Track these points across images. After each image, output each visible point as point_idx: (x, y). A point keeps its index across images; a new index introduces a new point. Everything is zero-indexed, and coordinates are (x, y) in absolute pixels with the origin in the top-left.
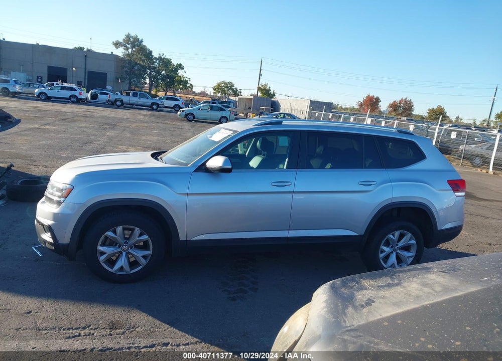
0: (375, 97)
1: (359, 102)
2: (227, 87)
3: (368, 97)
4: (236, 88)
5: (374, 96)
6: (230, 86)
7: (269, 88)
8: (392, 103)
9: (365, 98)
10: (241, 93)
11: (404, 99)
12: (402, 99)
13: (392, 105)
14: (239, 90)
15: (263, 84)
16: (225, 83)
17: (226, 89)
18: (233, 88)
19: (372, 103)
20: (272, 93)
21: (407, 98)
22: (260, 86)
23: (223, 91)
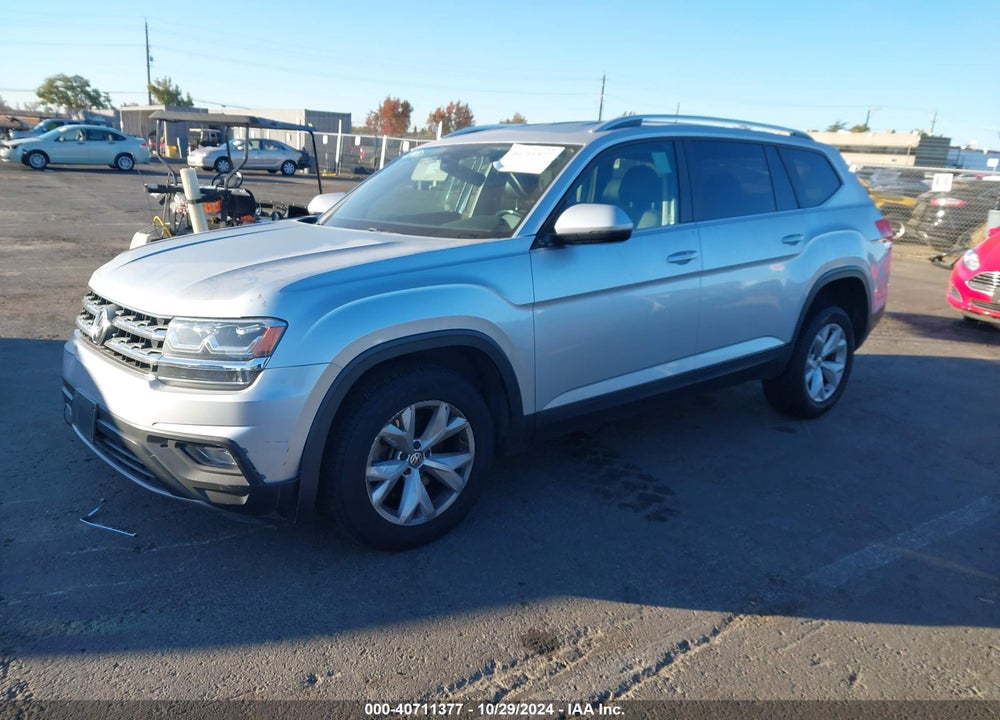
0: (402, 102)
1: (372, 112)
2: (72, 88)
3: (388, 101)
4: (96, 91)
5: (398, 100)
6: (78, 85)
7: (177, 87)
8: (434, 112)
9: (382, 105)
10: (109, 101)
11: (455, 103)
12: (452, 104)
13: (435, 116)
14: (103, 94)
15: (160, 80)
16: (66, 79)
17: (69, 93)
18: (88, 89)
19: (396, 115)
20: (185, 99)
21: (459, 103)
22: (154, 84)
23: (63, 97)
